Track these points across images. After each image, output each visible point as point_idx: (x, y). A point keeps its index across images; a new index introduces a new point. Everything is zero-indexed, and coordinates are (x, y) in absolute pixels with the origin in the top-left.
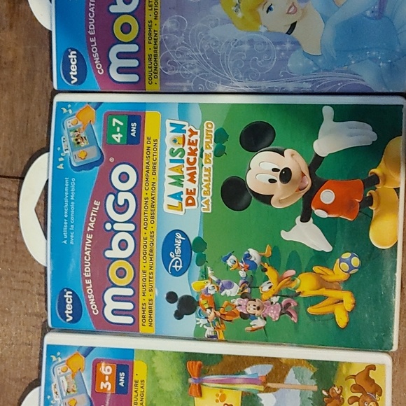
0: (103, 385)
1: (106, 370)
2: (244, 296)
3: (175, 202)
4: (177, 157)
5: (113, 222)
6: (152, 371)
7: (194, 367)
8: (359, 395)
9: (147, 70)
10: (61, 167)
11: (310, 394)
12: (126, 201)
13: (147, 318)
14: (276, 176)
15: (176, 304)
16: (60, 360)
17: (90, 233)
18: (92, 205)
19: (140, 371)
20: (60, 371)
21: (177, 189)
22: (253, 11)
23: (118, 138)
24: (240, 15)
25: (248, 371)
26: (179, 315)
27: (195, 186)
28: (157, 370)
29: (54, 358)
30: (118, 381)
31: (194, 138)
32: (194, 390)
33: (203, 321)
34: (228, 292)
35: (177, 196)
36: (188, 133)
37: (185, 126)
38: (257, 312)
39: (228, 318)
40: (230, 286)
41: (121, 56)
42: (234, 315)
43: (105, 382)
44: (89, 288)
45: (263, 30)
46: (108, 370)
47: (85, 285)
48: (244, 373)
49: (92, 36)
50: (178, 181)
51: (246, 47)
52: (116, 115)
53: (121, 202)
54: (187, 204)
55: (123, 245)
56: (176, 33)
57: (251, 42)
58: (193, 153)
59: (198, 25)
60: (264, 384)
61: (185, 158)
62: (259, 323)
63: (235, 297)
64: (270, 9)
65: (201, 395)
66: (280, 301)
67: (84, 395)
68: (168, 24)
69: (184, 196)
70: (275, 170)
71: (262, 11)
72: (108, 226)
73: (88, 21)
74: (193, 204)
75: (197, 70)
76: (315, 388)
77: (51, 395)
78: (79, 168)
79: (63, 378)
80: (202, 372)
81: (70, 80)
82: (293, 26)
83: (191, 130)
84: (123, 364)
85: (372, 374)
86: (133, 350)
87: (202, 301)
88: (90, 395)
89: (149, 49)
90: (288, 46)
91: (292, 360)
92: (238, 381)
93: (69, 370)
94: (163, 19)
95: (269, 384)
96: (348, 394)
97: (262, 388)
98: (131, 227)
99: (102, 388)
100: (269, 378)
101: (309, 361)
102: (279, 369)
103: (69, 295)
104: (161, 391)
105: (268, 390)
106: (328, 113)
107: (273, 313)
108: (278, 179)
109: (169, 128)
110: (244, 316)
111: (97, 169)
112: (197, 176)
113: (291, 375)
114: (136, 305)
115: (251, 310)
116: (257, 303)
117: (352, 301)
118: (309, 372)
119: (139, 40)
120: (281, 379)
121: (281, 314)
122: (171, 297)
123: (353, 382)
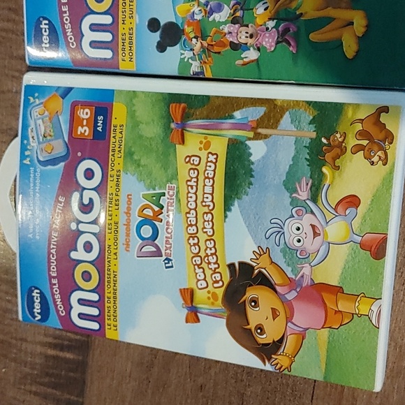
0: (80, 130)
1: (85, 114)
2: (235, 21)
6: (131, 114)
7: (177, 110)
8: (365, 142)
11: (307, 142)
13: (127, 48)
15: (158, 33)
16: (37, 102)
19: (119, 114)
20: (37, 113)
25: (237, 114)
26: (161, 47)
28: (137, 114)
29: (32, 99)
30: (96, 126)
32: (177, 136)
33: (188, 54)
34: (217, 17)
38: (250, 41)
39: (216, 49)
40: (219, 8)
42: (223, 45)
43: (82, 127)
44: (66, 16)
46: (87, 114)
47: (62, 13)
48: (232, 117)
60: (253, 129)
62: (252, 55)
63: (225, 23)
65: (183, 142)
66: (276, 27)
67: (60, 141)
76: (314, 135)
77: (28, 140)
79: (40, 122)
80: (186, 116)
84: (102, 106)
85: (384, 118)
86: (113, 90)
87: (188, 29)
88: (66, 140)
91: (289, 102)
92: (225, 126)
93: (46, 113)
95: (260, 130)
96: (352, 142)
97: (251, 134)
99: (79, 133)
100: (261, 123)
101: (309, 103)
102: (273, 112)
103: (45, 24)
104: (141, 137)
105: (258, 137)
107: (268, 42)
110: (235, 47)
113: (286, 120)
114: (115, 36)
115: (243, 39)
116: (250, 30)
117: (364, 22)
118: (308, 116)
120: (275, 125)
121: (277, 43)
122: (153, 24)
123: (359, 127)
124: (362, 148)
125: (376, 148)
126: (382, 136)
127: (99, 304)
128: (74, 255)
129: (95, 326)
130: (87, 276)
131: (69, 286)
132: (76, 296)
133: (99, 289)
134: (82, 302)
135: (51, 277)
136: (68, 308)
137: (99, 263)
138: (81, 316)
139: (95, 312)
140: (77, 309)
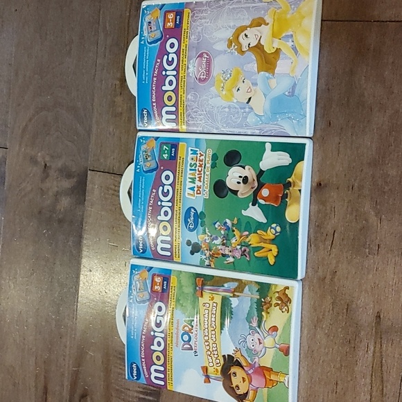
0: (156, 287)
1: (158, 280)
2: (223, 244)
3: (191, 192)
4: (193, 168)
5: (162, 201)
6: (179, 282)
7: (199, 281)
8: (279, 302)
9: (180, 120)
10: (138, 171)
11: (256, 300)
12: (168, 190)
13: (177, 253)
14: (241, 180)
15: (191, 247)
16: (137, 273)
17: (151, 206)
18: (152, 192)
19: (174, 281)
20: (136, 278)
21: (192, 185)
22: (230, 91)
23: (165, 156)
24: (224, 93)
25: (226, 285)
26: (192, 253)
27: (201, 184)
28: (182, 281)
29: (134, 271)
30: (163, 286)
31: (201, 158)
32: (199, 293)
33: (205, 257)
34: (215, 242)
35: (192, 189)
36: (199, 155)
37: (198, 151)
38: (230, 254)
39: (216, 256)
40: (217, 238)
41: (167, 113)
42: (218, 254)
45: (235, 101)
48: (223, 286)
49: (154, 102)
50: (193, 181)
51: (227, 110)
52: (166, 144)
53: (165, 191)
54: (197, 193)
55: (166, 214)
56: (193, 101)
57: (229, 107)
58: (201, 166)
59: (204, 97)
60: (233, 292)
61: (197, 168)
62: (231, 260)
63: (219, 245)
64: (238, 90)
65: (202, 296)
66: (241, 248)
67: (147, 292)
68: (189, 97)
69: (196, 189)
70: (240, 177)
71: (235, 91)
72: (159, 203)
73: (152, 94)
74: (200, 193)
75: (203, 121)
76: (258, 297)
78: (147, 172)
79: (137, 282)
80: (203, 285)
82: (250, 99)
83: (200, 153)
84: (166, 277)
85: (287, 291)
86: (171, 270)
87: (203, 246)
88: (150, 291)
89: (181, 110)
90: (247, 110)
91: (248, 281)
92: (220, 290)
93: (141, 278)
94: (187, 94)
95: (235, 293)
96: (274, 302)
97: (232, 295)
98: (170, 204)
99: (155, 289)
100: (235, 290)
101: (256, 282)
102: (241, 285)
104: (183, 292)
105: (234, 296)
106: (268, 146)
107: (238, 255)
108: (241, 182)
109: (190, 152)
110: (224, 255)
111: (155, 172)
112: (202, 178)
113: (247, 289)
114: (172, 246)
115: (227, 253)
116: (230, 249)
117: (276, 250)
118: (256, 288)
119: (176, 105)
120: (242, 291)
121: (242, 255)
122: (189, 243)
123: (277, 295)
124: (278, 304)
125: (284, 305)
126: (287, 300)
127: (164, 372)
128: (152, 347)
129: (162, 383)
130: (158, 358)
131: (150, 363)
132: (153, 368)
133: (164, 365)
134: (156, 371)
135: (142, 358)
136: (150, 374)
137: (164, 352)
138: (156, 378)
139: (162, 376)
140: (154, 374)
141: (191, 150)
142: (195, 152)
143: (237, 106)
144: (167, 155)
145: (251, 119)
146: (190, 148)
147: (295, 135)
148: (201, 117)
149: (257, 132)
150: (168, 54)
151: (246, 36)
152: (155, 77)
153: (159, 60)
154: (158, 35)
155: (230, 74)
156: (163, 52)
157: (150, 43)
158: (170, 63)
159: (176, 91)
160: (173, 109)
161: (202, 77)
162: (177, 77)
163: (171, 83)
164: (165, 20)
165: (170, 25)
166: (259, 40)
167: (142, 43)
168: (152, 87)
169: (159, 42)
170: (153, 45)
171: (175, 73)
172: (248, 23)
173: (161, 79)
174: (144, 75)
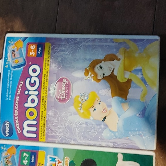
9: (40, 133)
23: (25, 162)
24: (82, 111)
31: (60, 165)
37: (56, 159)
41: (29, 125)
45: (92, 118)
49: (16, 116)
51: (84, 125)
56: (54, 117)
57: (86, 123)
59: (63, 114)
64: (95, 110)
68: (50, 113)
71: (91, 110)
73: (15, 109)
75: (62, 134)
81: (5, 135)
82: (105, 118)
83: (58, 161)
89: (41, 124)
90: (102, 126)
94: (48, 111)
109: (49, 159)
119: (37, 119)
141: (50, 158)
142: (53, 160)
143: (94, 123)
144: (27, 161)
145: (106, 134)
146: (49, 156)
147: (145, 148)
148: (60, 130)
149: (111, 145)
150: (31, 77)
151: (101, 67)
152: (18, 95)
153: (22, 82)
154: (21, 61)
155: (87, 97)
156: (25, 75)
157: (15, 67)
158: (33, 85)
159: (37, 108)
160: (35, 123)
161: (62, 98)
162: (39, 96)
163: (33, 101)
164: (28, 50)
165: (33, 54)
166: (113, 71)
167: (7, 67)
168: (15, 104)
169: (22, 67)
170: (16, 69)
171: (37, 93)
172: (102, 57)
173: (24, 98)
174: (7, 93)
